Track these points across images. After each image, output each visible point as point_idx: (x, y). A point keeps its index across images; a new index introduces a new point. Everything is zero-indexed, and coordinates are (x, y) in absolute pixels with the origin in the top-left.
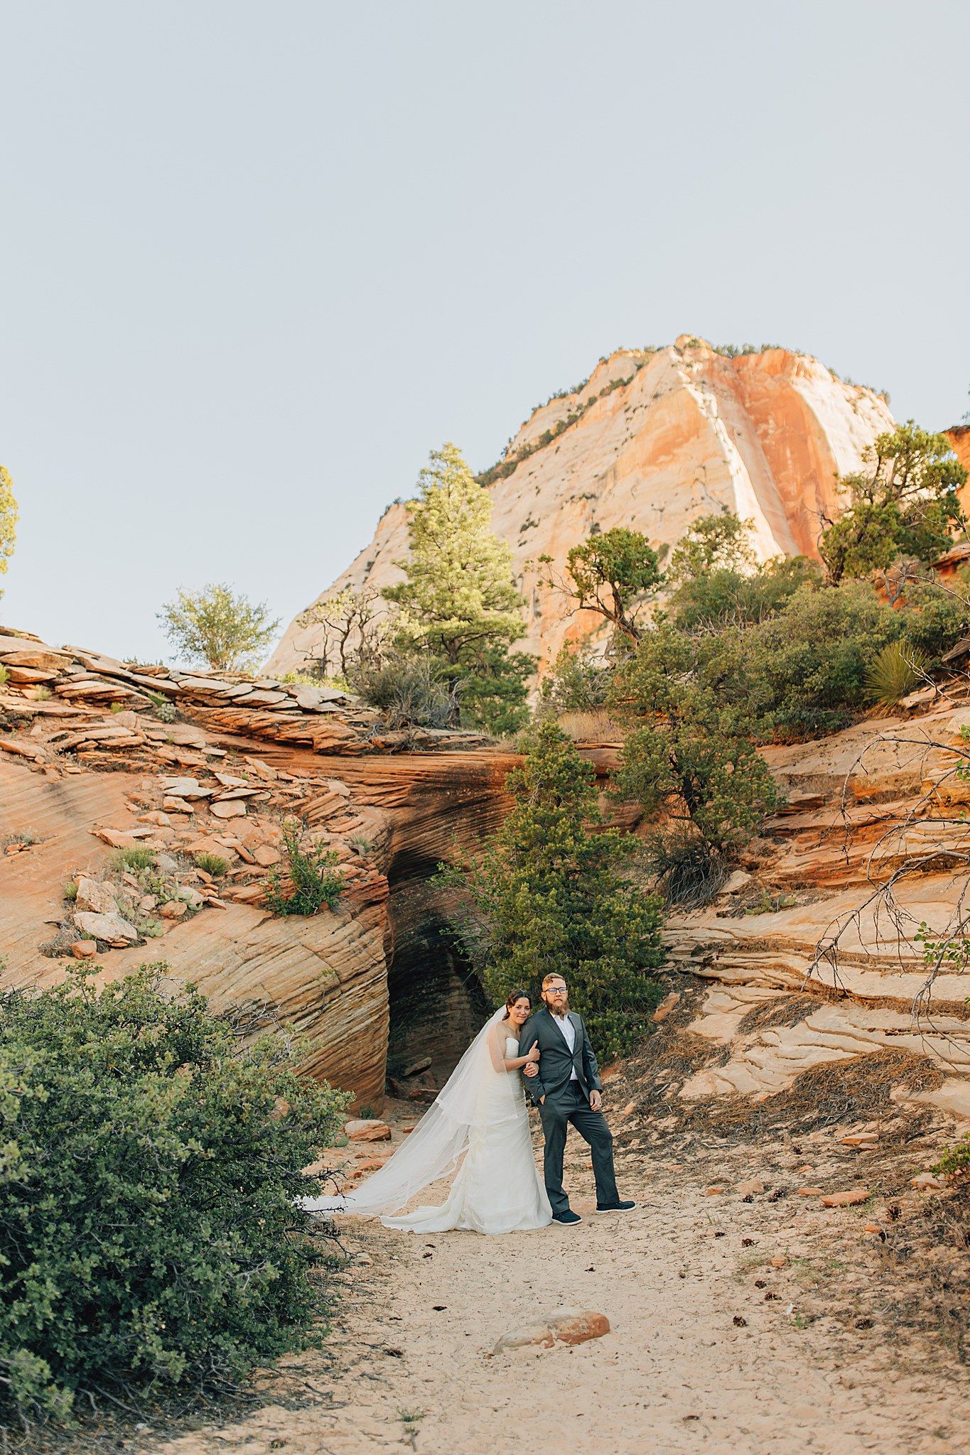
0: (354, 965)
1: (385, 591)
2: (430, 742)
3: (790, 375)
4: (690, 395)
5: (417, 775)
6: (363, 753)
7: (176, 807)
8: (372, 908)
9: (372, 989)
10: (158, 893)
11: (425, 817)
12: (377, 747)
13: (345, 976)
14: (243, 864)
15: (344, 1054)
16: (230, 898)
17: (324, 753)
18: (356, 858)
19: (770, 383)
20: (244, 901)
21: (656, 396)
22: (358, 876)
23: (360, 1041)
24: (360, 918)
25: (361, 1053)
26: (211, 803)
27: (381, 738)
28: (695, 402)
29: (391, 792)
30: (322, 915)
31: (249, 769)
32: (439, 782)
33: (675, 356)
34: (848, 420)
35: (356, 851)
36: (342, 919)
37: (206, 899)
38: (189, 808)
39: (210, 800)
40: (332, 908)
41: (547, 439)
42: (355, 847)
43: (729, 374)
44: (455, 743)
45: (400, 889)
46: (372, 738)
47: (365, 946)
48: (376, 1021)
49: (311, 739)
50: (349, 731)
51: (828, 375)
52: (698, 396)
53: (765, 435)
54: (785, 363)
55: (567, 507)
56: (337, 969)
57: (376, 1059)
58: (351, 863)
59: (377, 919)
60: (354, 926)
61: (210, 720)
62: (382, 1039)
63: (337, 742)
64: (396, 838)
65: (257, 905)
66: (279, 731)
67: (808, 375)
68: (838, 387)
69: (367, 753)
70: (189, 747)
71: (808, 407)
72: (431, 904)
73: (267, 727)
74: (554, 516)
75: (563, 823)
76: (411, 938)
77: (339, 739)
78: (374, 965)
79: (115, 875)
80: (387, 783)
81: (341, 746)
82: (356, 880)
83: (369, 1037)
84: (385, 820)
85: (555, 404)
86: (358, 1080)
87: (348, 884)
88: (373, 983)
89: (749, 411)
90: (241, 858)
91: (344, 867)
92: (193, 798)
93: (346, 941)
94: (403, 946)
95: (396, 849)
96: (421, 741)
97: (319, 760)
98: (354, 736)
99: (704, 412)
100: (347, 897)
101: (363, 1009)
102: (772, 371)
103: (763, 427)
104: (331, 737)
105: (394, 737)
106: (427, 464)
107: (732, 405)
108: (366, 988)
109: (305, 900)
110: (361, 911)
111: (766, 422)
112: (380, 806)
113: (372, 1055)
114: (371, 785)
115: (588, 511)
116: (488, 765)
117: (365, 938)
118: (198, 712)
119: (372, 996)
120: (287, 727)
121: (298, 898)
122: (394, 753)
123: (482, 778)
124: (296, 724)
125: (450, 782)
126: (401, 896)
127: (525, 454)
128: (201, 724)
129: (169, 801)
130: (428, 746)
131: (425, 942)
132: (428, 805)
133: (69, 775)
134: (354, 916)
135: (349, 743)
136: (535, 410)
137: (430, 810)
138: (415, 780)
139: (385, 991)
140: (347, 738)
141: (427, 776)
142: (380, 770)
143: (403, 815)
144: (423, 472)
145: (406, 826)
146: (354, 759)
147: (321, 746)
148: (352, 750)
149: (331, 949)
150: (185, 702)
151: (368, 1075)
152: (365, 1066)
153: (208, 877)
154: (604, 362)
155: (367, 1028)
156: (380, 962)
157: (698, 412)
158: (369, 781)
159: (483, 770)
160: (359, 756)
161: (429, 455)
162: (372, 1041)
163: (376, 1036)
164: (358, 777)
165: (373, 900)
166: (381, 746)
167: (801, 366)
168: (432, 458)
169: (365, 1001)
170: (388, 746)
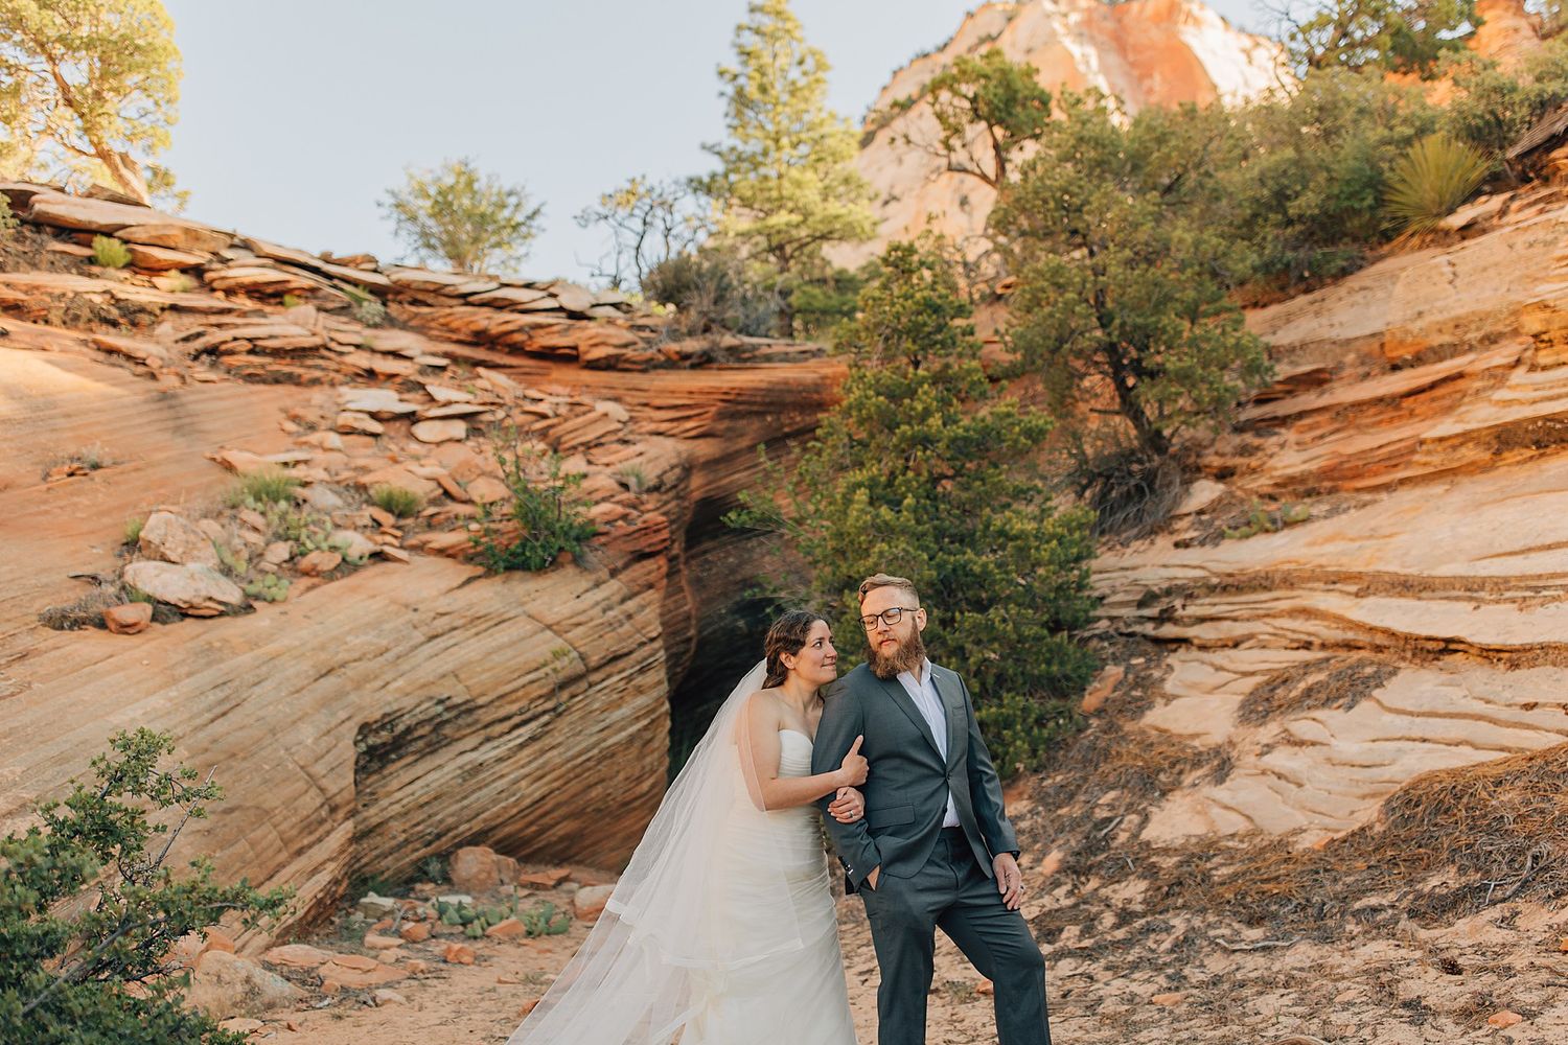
0: (610, 644)
1: (691, 180)
2: (744, 352)
3: (1176, 23)
4: (1066, 50)
5: (725, 394)
6: (648, 366)
7: (356, 425)
8: (645, 563)
9: (639, 680)
10: (297, 540)
11: (737, 452)
12: (669, 359)
13: (594, 660)
14: (448, 502)
15: (592, 780)
16: (420, 548)
17: (594, 365)
18: (625, 496)
19: (1155, 34)
20: (442, 552)
21: (1029, 52)
22: (624, 517)
23: (619, 759)
24: (623, 576)
25: (621, 776)
26: (414, 423)
27: (674, 347)
28: (1072, 57)
29: (688, 418)
30: (561, 572)
31: (480, 383)
32: (755, 403)
33: (1049, 6)
34: (1242, 73)
35: (625, 486)
36: (594, 577)
37: (378, 548)
38: (376, 427)
39: (412, 418)
40: (577, 561)
41: (909, 104)
42: (624, 480)
43: (1110, 25)
44: (778, 354)
45: (705, 552)
46: (662, 346)
47: (629, 617)
48: (646, 728)
49: (575, 348)
50: (629, 336)
51: (1220, 23)
52: (1076, 50)
53: (1150, 91)
54: (1173, 10)
55: (932, 179)
56: (582, 650)
57: (645, 786)
58: (618, 503)
59: (652, 578)
60: (613, 587)
61: (433, 324)
62: (656, 755)
63: (611, 351)
64: (697, 481)
65: (461, 558)
66: (530, 337)
67: (1197, 22)
68: (1232, 36)
69: (656, 367)
70: (395, 355)
71: (1197, 58)
72: (747, 571)
73: (512, 332)
74: (917, 190)
75: (925, 393)
76: (721, 618)
77: (616, 346)
78: (643, 644)
79: (228, 512)
80: (682, 406)
81: (617, 357)
82: (620, 523)
83: (634, 751)
84: (679, 454)
85: (917, 65)
86: (618, 818)
87: (607, 528)
88: (642, 671)
89: (1133, 65)
90: (447, 493)
91: (605, 507)
92: (386, 416)
93: (598, 609)
94: (710, 630)
95: (697, 495)
96: (731, 350)
97: (587, 376)
98: (635, 343)
99: (1082, 68)
100: (604, 545)
101: (625, 710)
102: (1158, 20)
103: (1147, 83)
104: (603, 344)
105: (692, 345)
106: (745, 19)
107: (1113, 59)
108: (630, 678)
109: (533, 548)
110: (626, 566)
111: (1152, 76)
112: (673, 436)
113: (639, 780)
114: (659, 408)
115: (954, 183)
116: (824, 378)
117: (631, 605)
118: (416, 315)
119: (640, 691)
120: (541, 332)
121: (523, 546)
122: (693, 367)
123: (816, 396)
124: (555, 328)
125: (771, 404)
126: (707, 561)
127: (885, 121)
128: (421, 330)
129: (346, 419)
130: (739, 357)
131: (741, 623)
132: (742, 435)
133: (198, 385)
134: (614, 573)
135: (629, 353)
136: (895, 73)
137: (744, 443)
138: (723, 401)
139: (660, 683)
140: (626, 346)
141: (739, 395)
142: (672, 388)
143: (705, 449)
144: (740, 28)
145: (711, 464)
146: (636, 375)
147: (590, 357)
148: (634, 363)
149: (574, 620)
150: (400, 303)
151: (635, 809)
152: (629, 796)
153: (387, 519)
154: (970, 15)
155: (632, 739)
156: (653, 640)
157: (1077, 70)
158: (658, 402)
159: (816, 385)
160: (644, 371)
161: (745, 7)
162: (641, 756)
163: (647, 750)
164: (642, 398)
165: (647, 550)
166: (675, 357)
167: (1189, 15)
168: (753, 10)
169: (628, 698)
170: (685, 357)
